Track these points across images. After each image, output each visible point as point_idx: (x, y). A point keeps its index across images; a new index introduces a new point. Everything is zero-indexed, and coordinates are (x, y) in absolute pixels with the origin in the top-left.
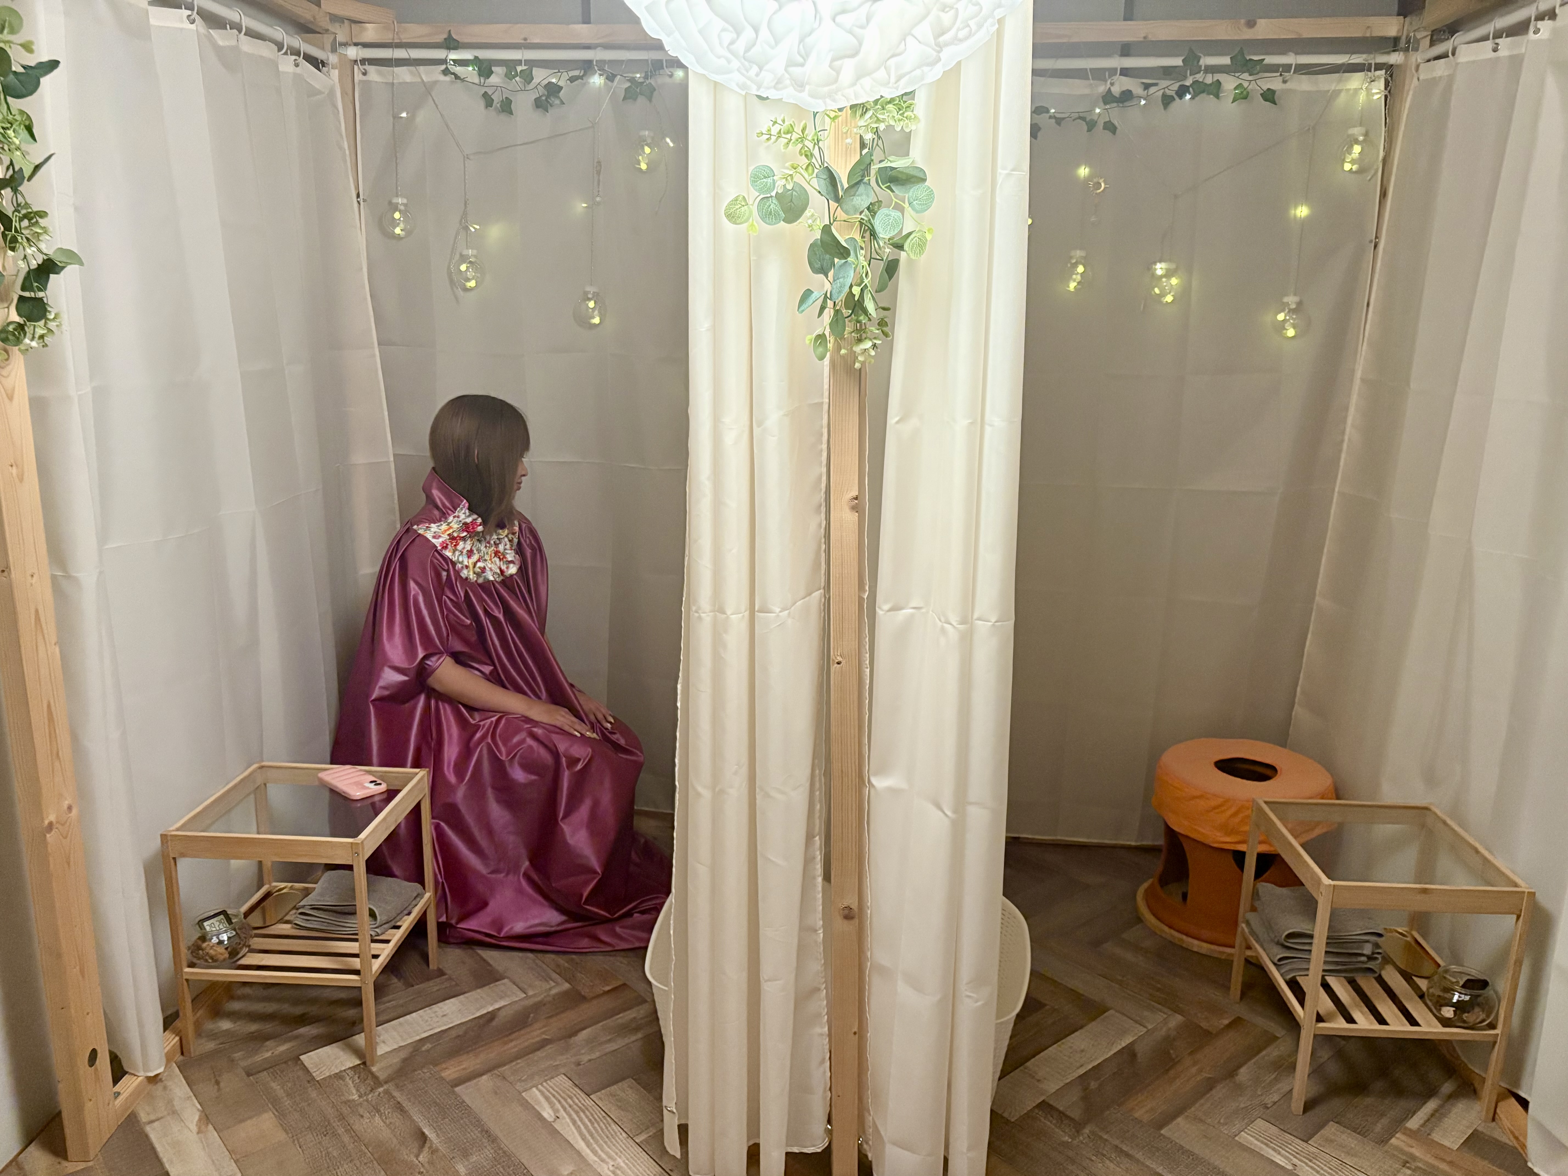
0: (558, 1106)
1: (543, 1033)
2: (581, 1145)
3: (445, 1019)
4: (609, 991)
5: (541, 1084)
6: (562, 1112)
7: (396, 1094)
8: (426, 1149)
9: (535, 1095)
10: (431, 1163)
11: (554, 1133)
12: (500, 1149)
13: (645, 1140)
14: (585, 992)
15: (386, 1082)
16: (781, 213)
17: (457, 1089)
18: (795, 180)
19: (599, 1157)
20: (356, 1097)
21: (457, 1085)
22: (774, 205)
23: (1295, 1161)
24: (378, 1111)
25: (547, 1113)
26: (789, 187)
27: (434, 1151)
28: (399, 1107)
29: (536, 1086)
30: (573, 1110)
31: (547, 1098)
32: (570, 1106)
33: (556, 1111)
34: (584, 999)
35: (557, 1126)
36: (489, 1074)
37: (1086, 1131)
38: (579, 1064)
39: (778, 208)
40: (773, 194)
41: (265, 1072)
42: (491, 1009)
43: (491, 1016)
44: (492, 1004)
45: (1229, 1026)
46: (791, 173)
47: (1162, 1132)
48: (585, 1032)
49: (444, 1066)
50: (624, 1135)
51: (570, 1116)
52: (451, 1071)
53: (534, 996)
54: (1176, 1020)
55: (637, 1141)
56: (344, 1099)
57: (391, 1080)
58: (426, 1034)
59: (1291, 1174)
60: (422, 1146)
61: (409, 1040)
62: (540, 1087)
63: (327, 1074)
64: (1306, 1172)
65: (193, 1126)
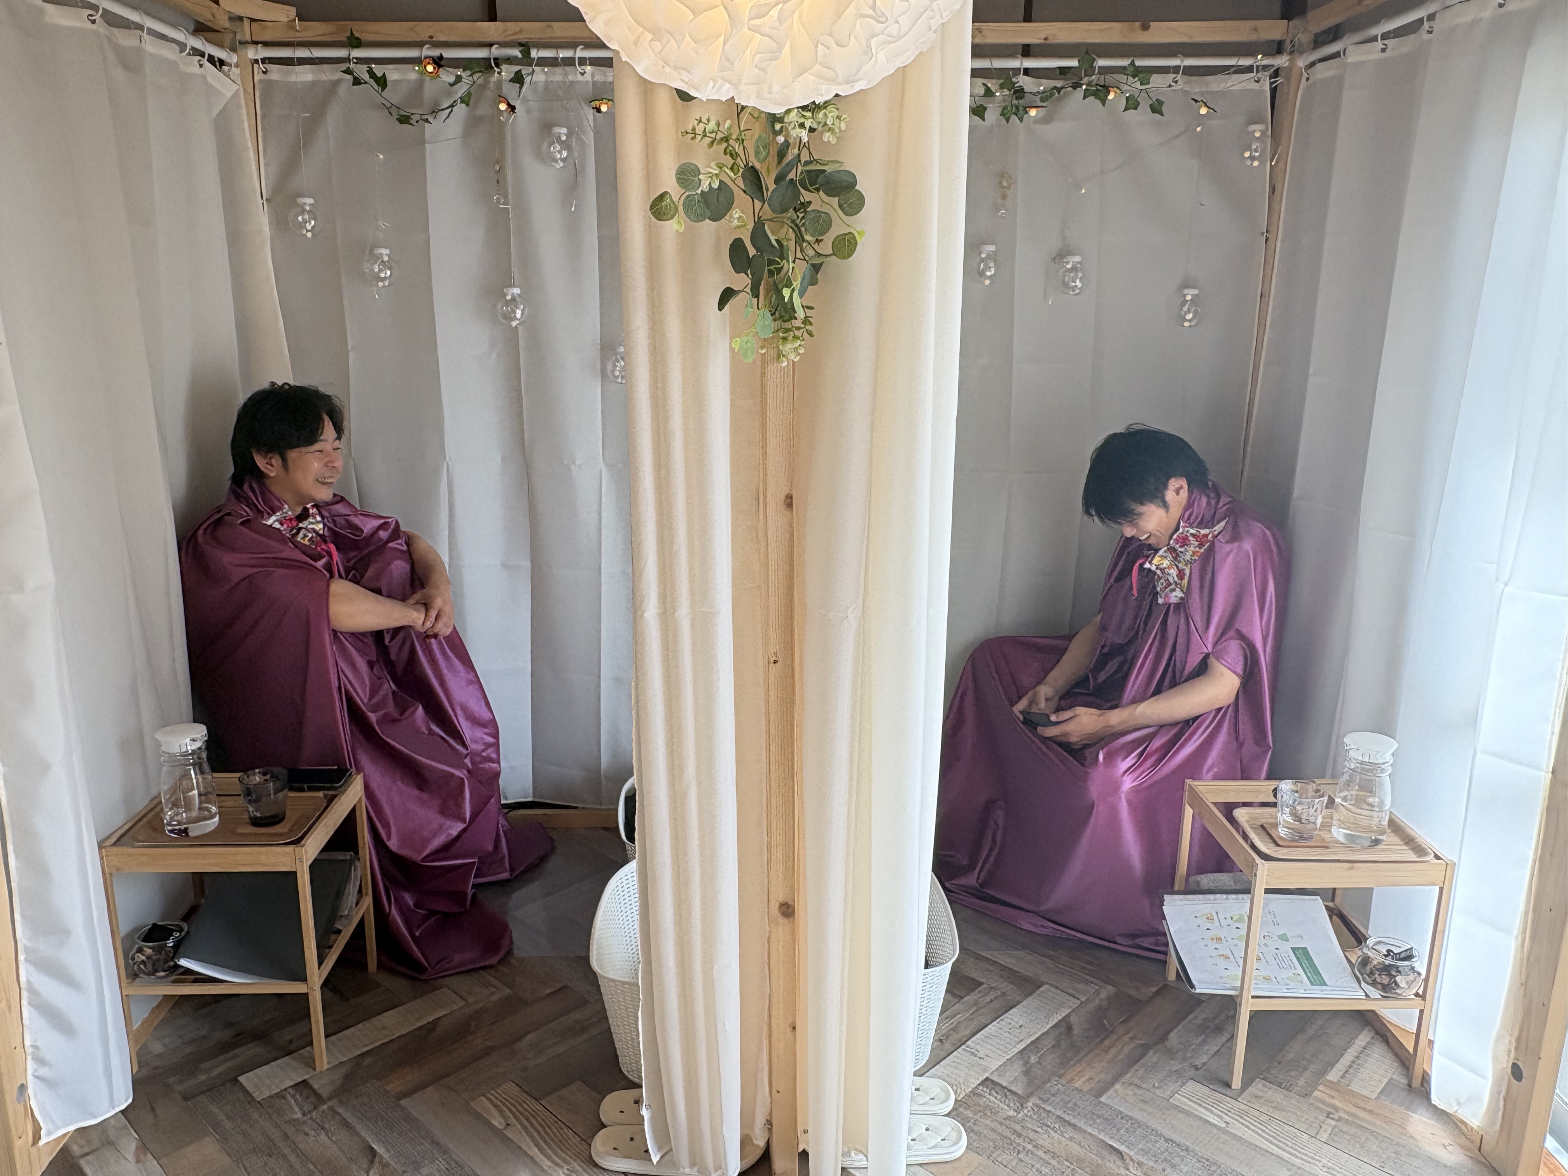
0: (508, 1113)
1: (487, 1040)
2: (534, 1151)
3: (386, 1031)
4: (550, 994)
5: (489, 1092)
6: (513, 1120)
7: (341, 1110)
8: (376, 1164)
9: (483, 1104)
11: (506, 1139)
12: (452, 1159)
14: (526, 996)
15: (330, 1099)
16: (706, 211)
17: (403, 1102)
18: (720, 179)
19: (553, 1162)
20: (299, 1115)
21: (402, 1098)
22: (699, 202)
23: (1227, 1119)
24: (323, 1128)
25: (498, 1122)
26: (715, 186)
27: (385, 1165)
28: (345, 1124)
29: (483, 1095)
30: (524, 1116)
31: (496, 1106)
32: (520, 1113)
33: (505, 1118)
34: (525, 1003)
35: (508, 1133)
36: (435, 1085)
37: (1030, 1104)
38: (526, 1070)
39: (704, 206)
40: (699, 192)
41: (203, 1096)
42: (432, 1018)
43: (433, 1025)
44: (433, 1014)
45: (1157, 994)
46: (717, 171)
47: (1102, 1099)
48: (530, 1036)
49: (388, 1079)
50: (577, 1138)
51: (520, 1122)
52: (395, 1085)
53: (475, 1003)
54: (1108, 991)
56: (286, 1118)
57: (333, 1096)
58: (366, 1049)
59: (1224, 1131)
60: (372, 1162)
61: (351, 1056)
62: (488, 1095)
63: (267, 1094)
64: (1238, 1129)
65: (131, 1156)
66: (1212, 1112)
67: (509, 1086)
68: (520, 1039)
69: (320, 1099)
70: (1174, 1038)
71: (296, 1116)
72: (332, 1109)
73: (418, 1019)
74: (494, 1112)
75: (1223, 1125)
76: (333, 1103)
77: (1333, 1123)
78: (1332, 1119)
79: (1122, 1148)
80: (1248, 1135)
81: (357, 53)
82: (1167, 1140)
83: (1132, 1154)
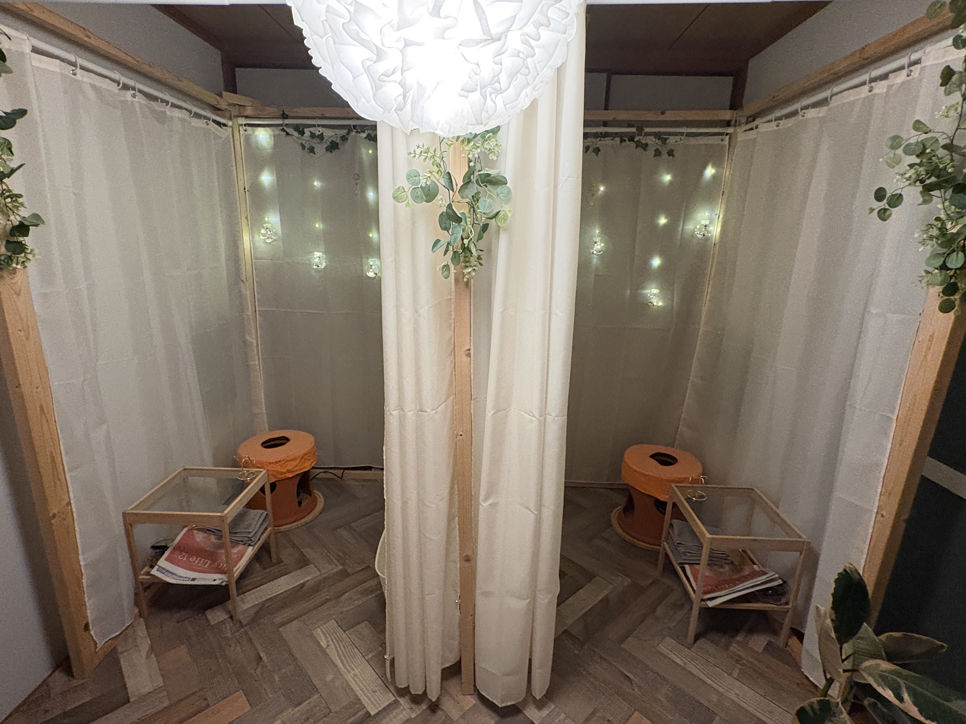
0: (329, 639)
1: (327, 595)
2: (338, 662)
3: (280, 588)
4: (361, 570)
5: (322, 626)
6: (331, 643)
7: (250, 632)
8: (260, 667)
9: (318, 632)
10: (262, 674)
11: (326, 654)
12: (297, 664)
13: (371, 659)
14: (350, 571)
15: (246, 625)
16: (424, 197)
17: (280, 629)
18: (431, 178)
19: (347, 669)
20: (229, 635)
21: (280, 627)
22: (420, 192)
23: (686, 661)
24: (239, 643)
25: (323, 644)
26: (429, 183)
27: (264, 667)
28: (250, 641)
29: (319, 627)
30: (336, 640)
31: (324, 634)
32: (335, 638)
33: (328, 642)
34: (348, 575)
35: (328, 651)
36: (297, 620)
37: (586, 647)
38: (342, 613)
39: (422, 194)
40: (419, 186)
41: (186, 622)
42: (302, 581)
43: (302, 585)
44: (304, 579)
45: (651, 584)
46: (429, 175)
47: (622, 646)
48: (347, 594)
49: (276, 615)
50: (360, 655)
51: (334, 645)
52: (278, 619)
53: (325, 573)
54: (627, 581)
55: (367, 659)
56: (223, 636)
57: (248, 624)
58: (269, 597)
59: (684, 669)
60: (258, 664)
61: (260, 601)
62: (321, 627)
63: (217, 621)
64: (691, 667)
65: (144, 654)
66: (678, 657)
67: (332, 623)
68: (341, 595)
69: (242, 626)
70: (660, 611)
71: (227, 635)
72: (246, 631)
73: (296, 582)
74: (323, 638)
75: (682, 665)
76: (247, 628)
77: (739, 666)
78: (740, 664)
79: (631, 677)
80: (695, 671)
81: (287, 121)
82: (654, 673)
83: (636, 680)
